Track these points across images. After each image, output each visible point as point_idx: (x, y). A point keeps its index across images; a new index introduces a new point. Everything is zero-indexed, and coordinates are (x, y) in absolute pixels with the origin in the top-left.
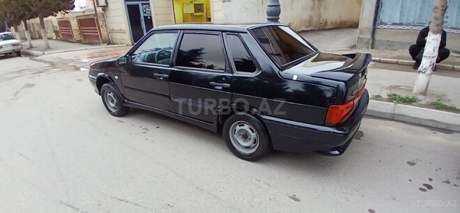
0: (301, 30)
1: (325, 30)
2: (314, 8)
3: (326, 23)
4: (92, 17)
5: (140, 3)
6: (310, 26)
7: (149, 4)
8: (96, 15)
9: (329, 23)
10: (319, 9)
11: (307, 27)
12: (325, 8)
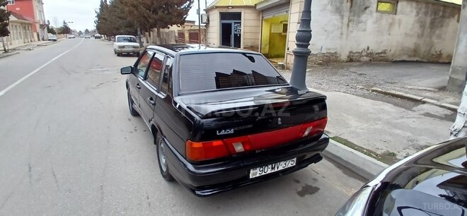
0: (401, 59)
1: (437, 63)
2: (422, 35)
3: (440, 55)
4: (197, 32)
5: (233, 22)
6: (414, 56)
7: (240, 23)
8: (199, 30)
9: (443, 56)
10: (431, 38)
11: (410, 56)
12: (439, 37)
